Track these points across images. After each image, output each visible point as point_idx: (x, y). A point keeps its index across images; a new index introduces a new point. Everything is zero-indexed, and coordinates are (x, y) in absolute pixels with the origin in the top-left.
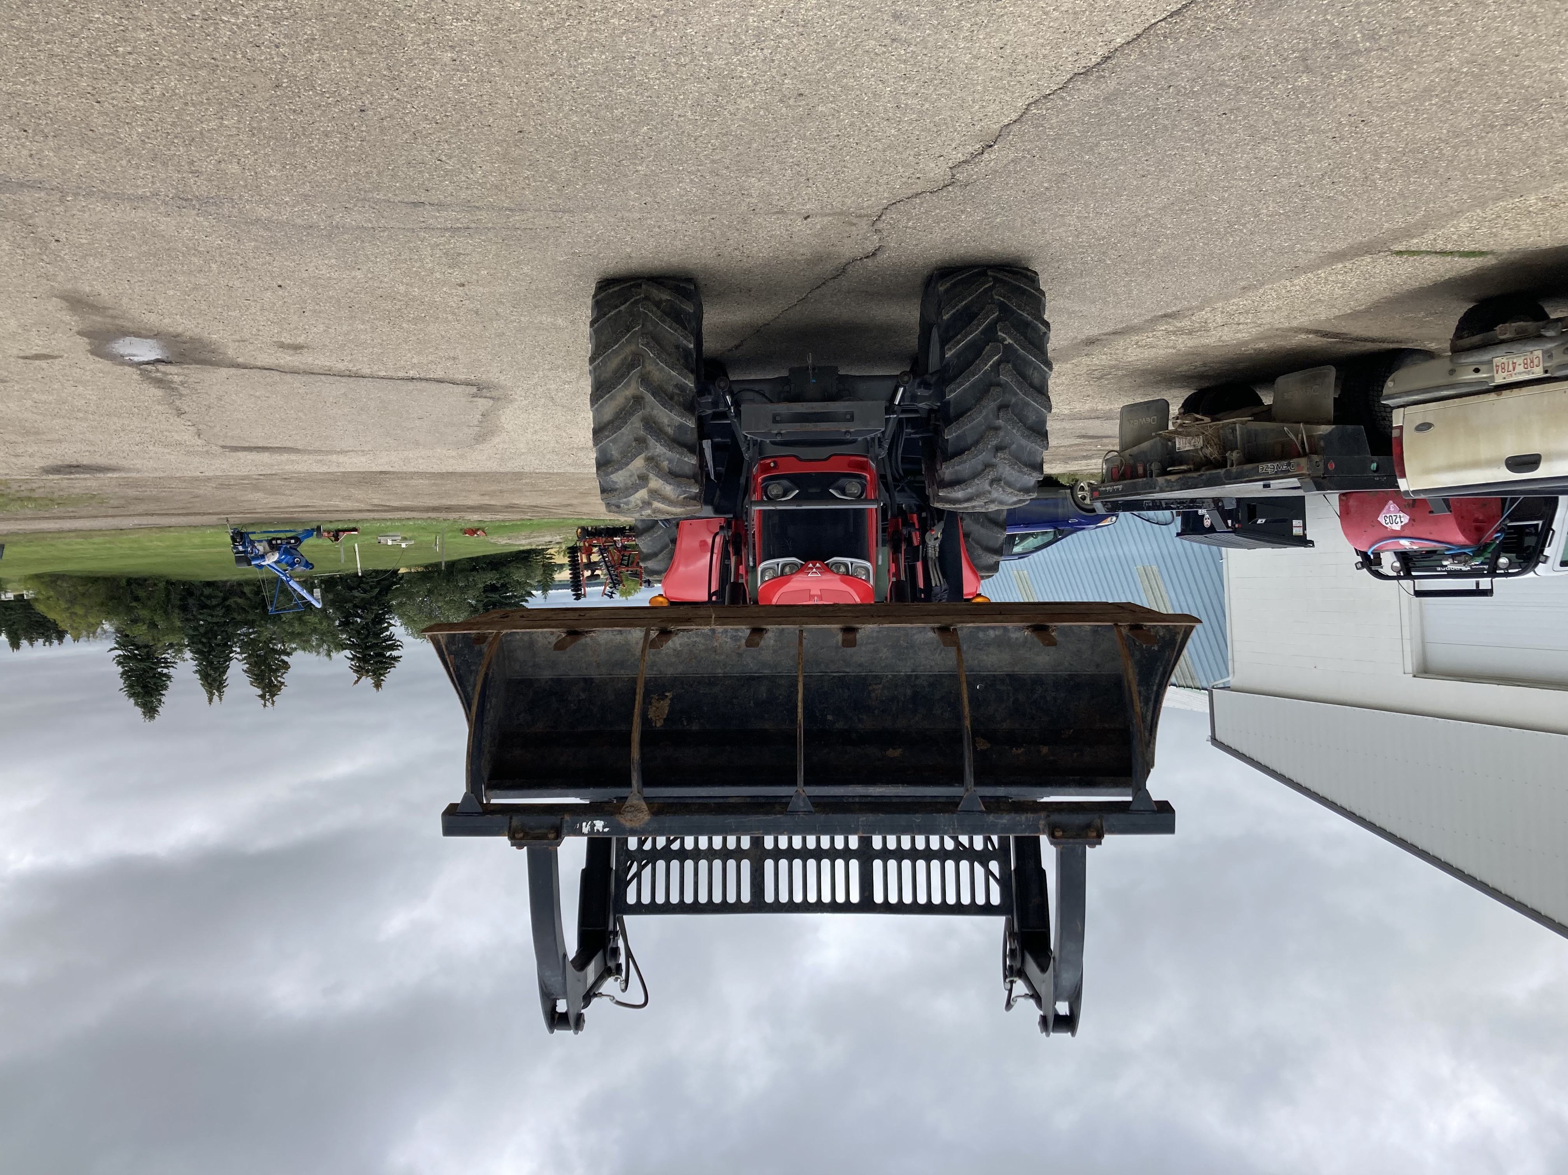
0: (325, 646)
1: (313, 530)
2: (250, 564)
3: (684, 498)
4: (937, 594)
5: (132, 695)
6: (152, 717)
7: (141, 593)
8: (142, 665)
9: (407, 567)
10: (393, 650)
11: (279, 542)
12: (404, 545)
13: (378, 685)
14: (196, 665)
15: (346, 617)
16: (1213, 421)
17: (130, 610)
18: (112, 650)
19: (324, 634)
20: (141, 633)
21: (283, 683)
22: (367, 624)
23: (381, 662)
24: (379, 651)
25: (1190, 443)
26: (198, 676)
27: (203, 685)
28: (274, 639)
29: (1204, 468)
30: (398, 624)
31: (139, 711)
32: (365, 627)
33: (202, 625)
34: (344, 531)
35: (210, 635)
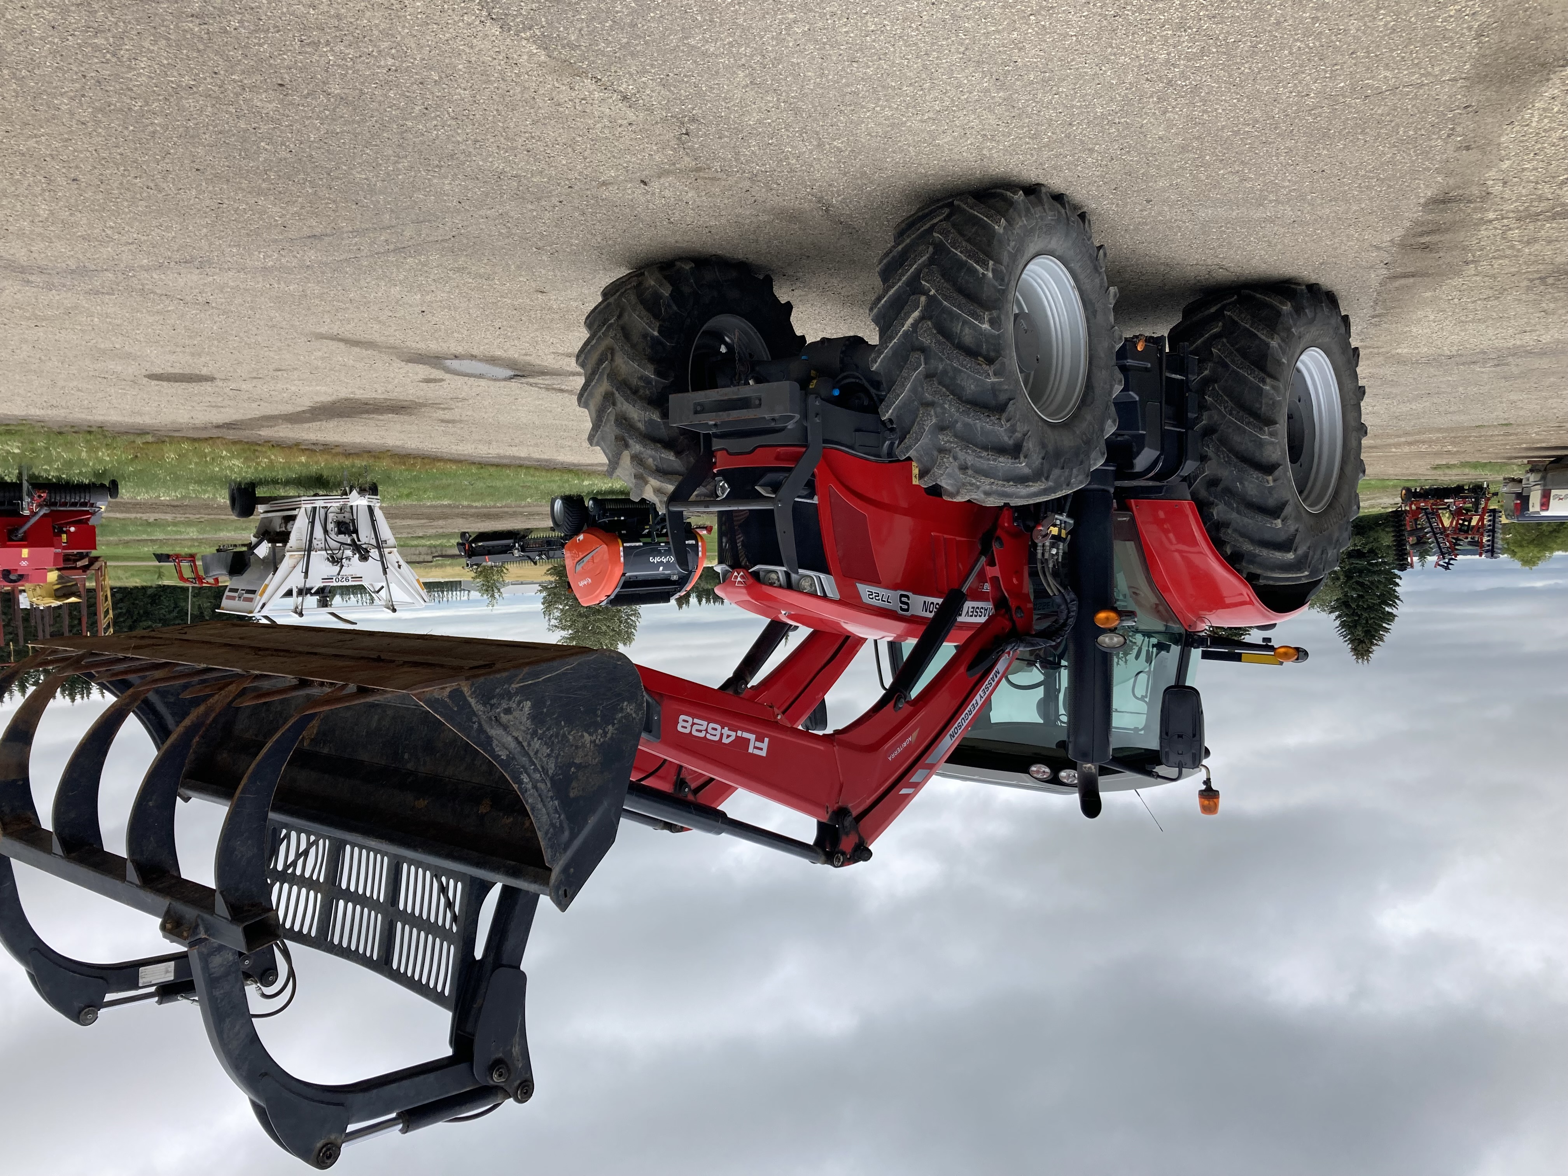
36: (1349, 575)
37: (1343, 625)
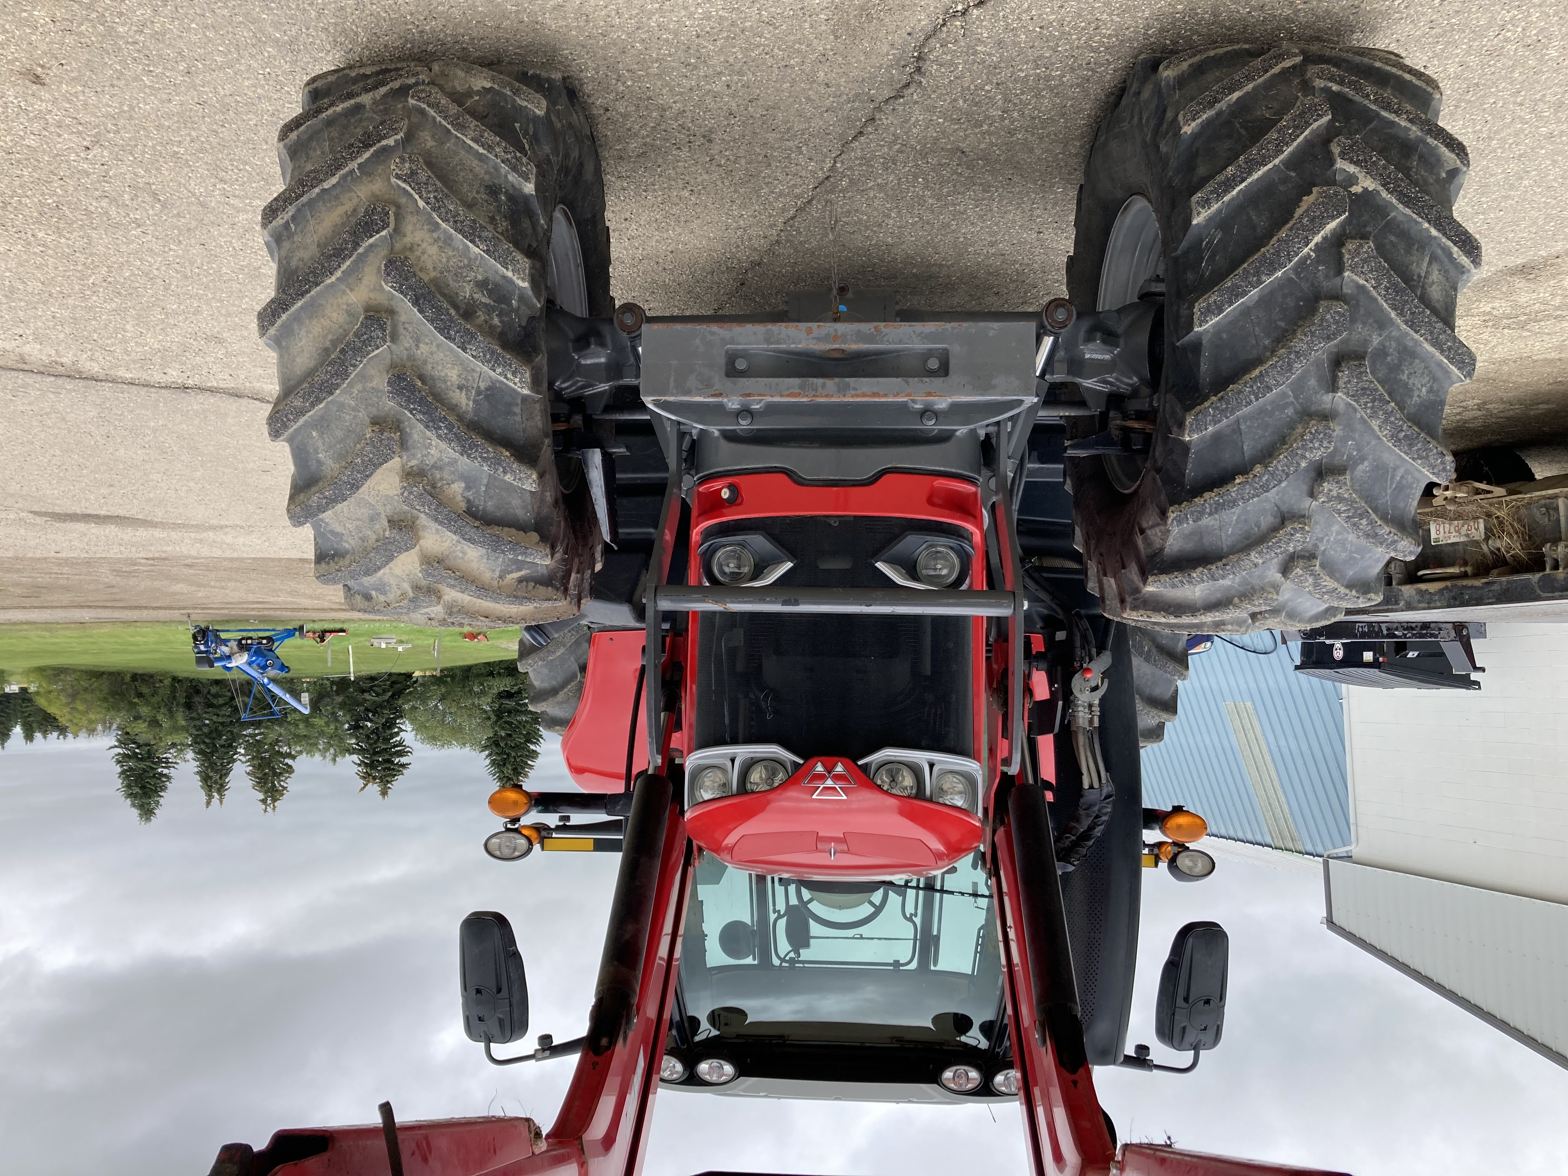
0: (332, 751)
1: (295, 629)
2: (212, 666)
3: (520, 580)
4: (1090, 806)
5: (130, 795)
6: (148, 819)
7: (145, 690)
8: (142, 765)
9: (421, 670)
10: (402, 756)
11: (249, 642)
12: (400, 649)
13: (384, 793)
14: (198, 767)
15: (357, 721)
16: (1510, 493)
17: (133, 705)
18: (111, 748)
19: (331, 737)
20: (141, 729)
21: (285, 788)
22: (377, 728)
23: (389, 769)
24: (387, 757)
25: (1458, 531)
26: (198, 777)
27: (202, 787)
28: (280, 741)
29: (1495, 572)
30: (409, 729)
31: (135, 812)
32: (375, 731)
33: (208, 725)
34: (331, 631)
35: (214, 735)
36: (499, 714)
37: (493, 763)
